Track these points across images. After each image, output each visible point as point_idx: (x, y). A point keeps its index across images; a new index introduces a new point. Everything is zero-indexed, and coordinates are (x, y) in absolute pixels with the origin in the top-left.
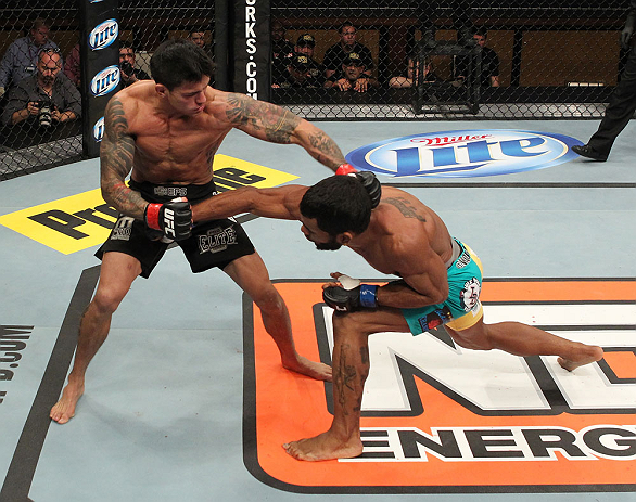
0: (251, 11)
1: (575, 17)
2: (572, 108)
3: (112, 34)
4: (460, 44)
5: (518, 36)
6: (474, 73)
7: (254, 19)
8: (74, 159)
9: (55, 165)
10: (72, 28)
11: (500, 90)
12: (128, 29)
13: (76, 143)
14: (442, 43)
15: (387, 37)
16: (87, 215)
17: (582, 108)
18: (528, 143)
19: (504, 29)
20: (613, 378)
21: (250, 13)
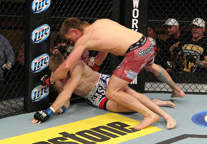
0: (135, 22)
3: (46, 34)
7: (137, 27)
8: (18, 112)
9: (6, 116)
10: (21, 28)
13: (20, 103)
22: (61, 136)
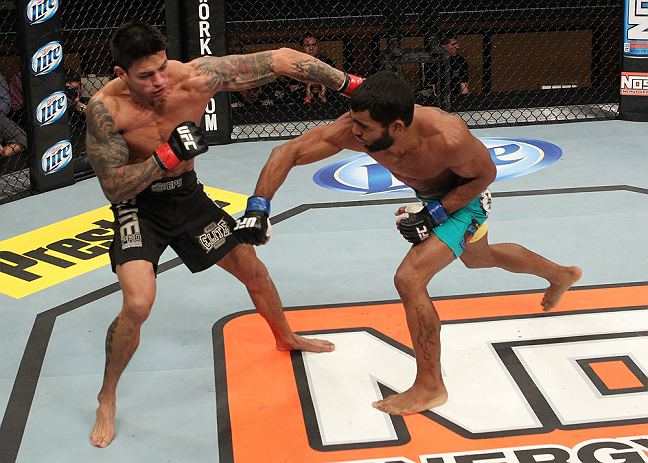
0: (204, 26)
1: (543, 17)
2: (547, 112)
3: (56, 58)
4: (428, 50)
5: (486, 40)
6: (443, 81)
7: (208, 35)
8: (21, 194)
10: (12, 53)
11: (471, 97)
12: (74, 51)
13: (22, 178)
14: (408, 51)
15: (350, 47)
16: (39, 254)
17: (557, 112)
18: (503, 151)
19: (471, 33)
20: (604, 390)
21: (204, 28)
22: (98, 227)
